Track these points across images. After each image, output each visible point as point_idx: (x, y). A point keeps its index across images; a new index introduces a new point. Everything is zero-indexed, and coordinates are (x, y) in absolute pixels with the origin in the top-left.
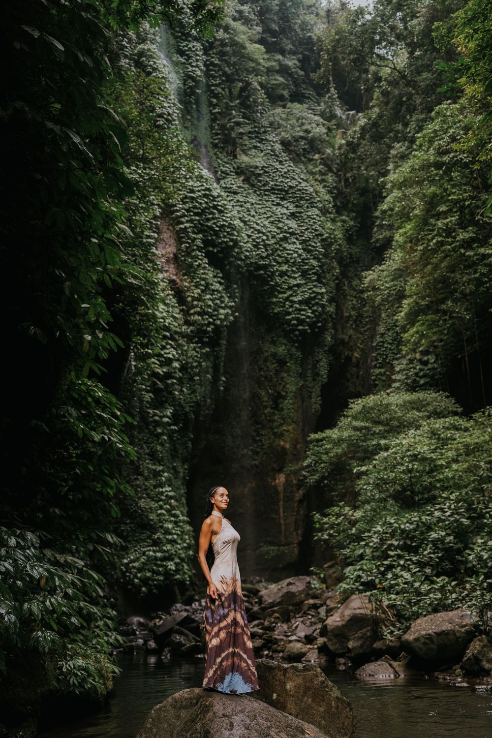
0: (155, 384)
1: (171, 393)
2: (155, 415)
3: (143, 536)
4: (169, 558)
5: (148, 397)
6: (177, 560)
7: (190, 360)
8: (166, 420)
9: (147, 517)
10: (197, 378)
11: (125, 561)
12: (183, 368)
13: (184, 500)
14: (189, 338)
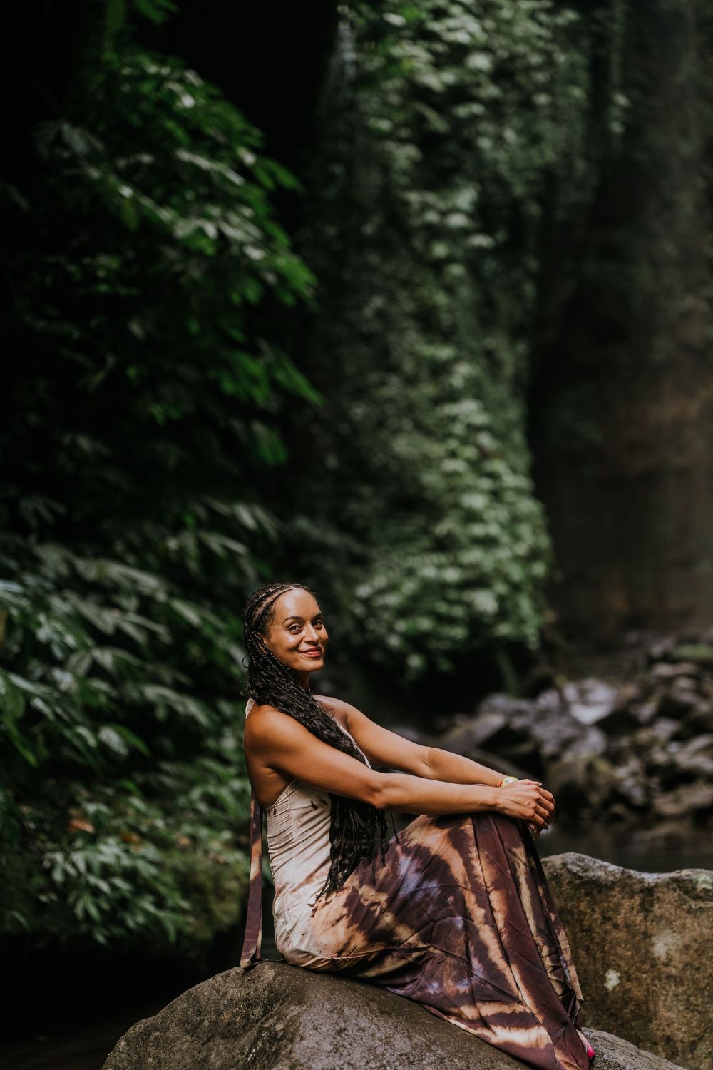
0: (421, 120)
1: (469, 145)
2: (426, 207)
3: (408, 529)
4: (479, 581)
5: (404, 155)
6: (501, 588)
7: (521, 49)
8: (457, 221)
9: (416, 480)
10: (542, 99)
11: (364, 591)
12: (501, 73)
13: (518, 437)
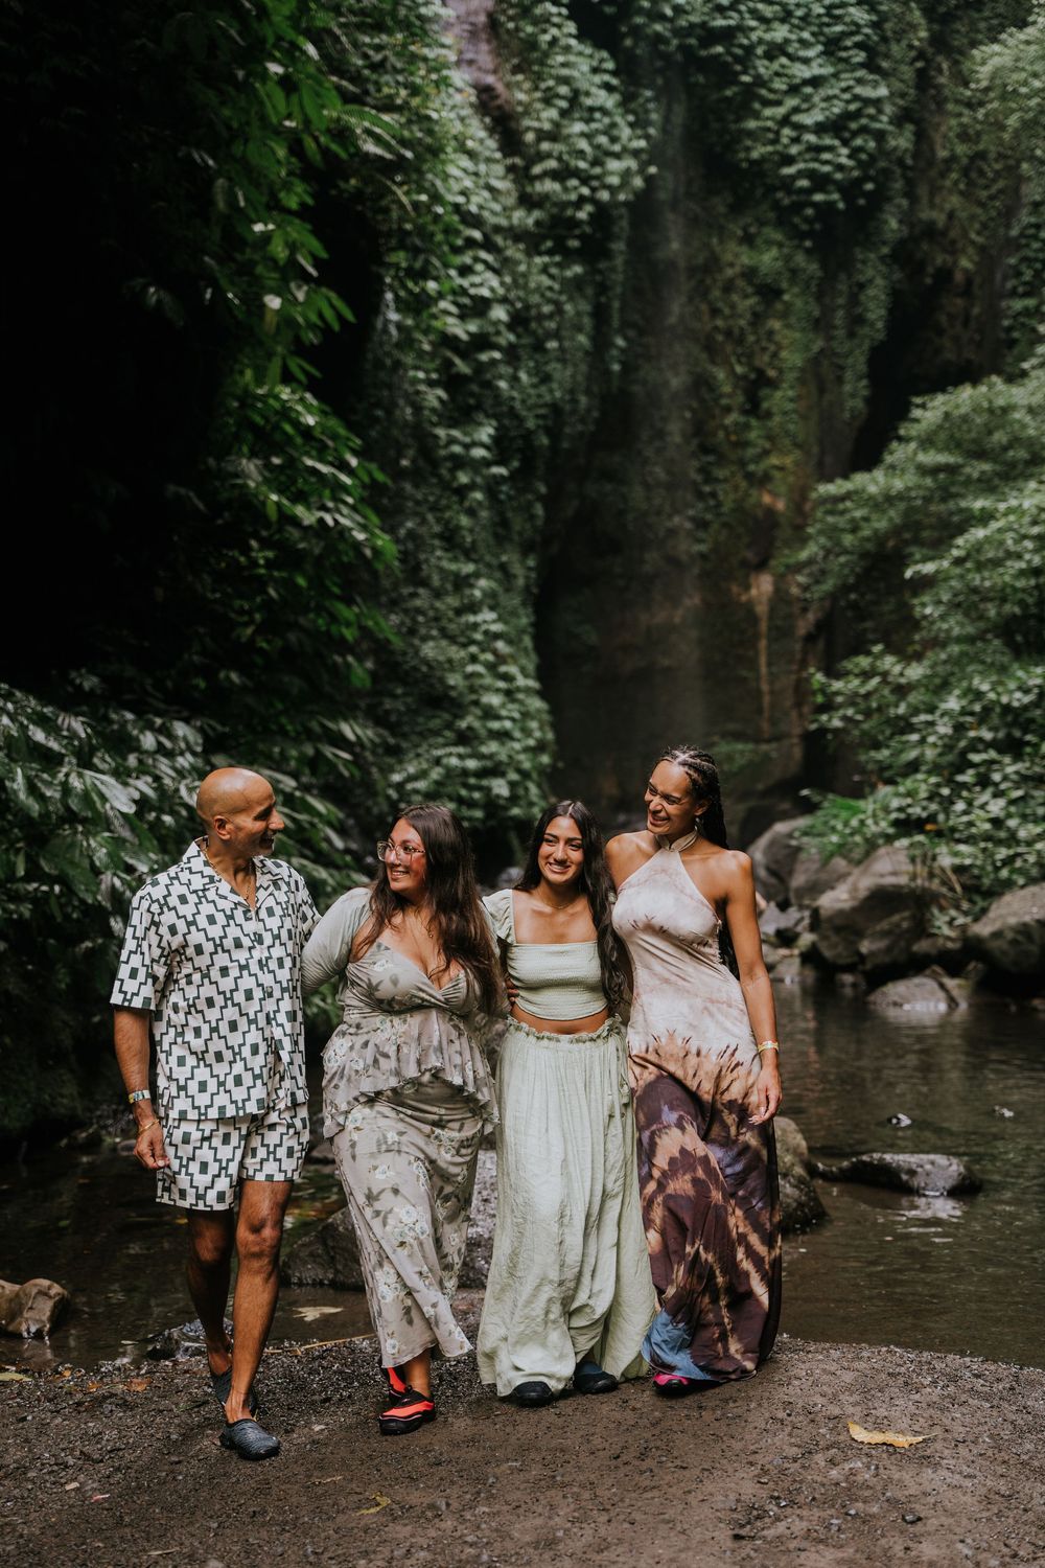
0: (449, 364)
1: (489, 385)
2: (452, 441)
3: (435, 723)
4: (495, 770)
5: (434, 397)
6: (514, 776)
7: (535, 299)
8: (478, 453)
9: (442, 680)
10: (552, 345)
11: (396, 778)
12: (518, 321)
13: (527, 641)
14: (530, 241)
